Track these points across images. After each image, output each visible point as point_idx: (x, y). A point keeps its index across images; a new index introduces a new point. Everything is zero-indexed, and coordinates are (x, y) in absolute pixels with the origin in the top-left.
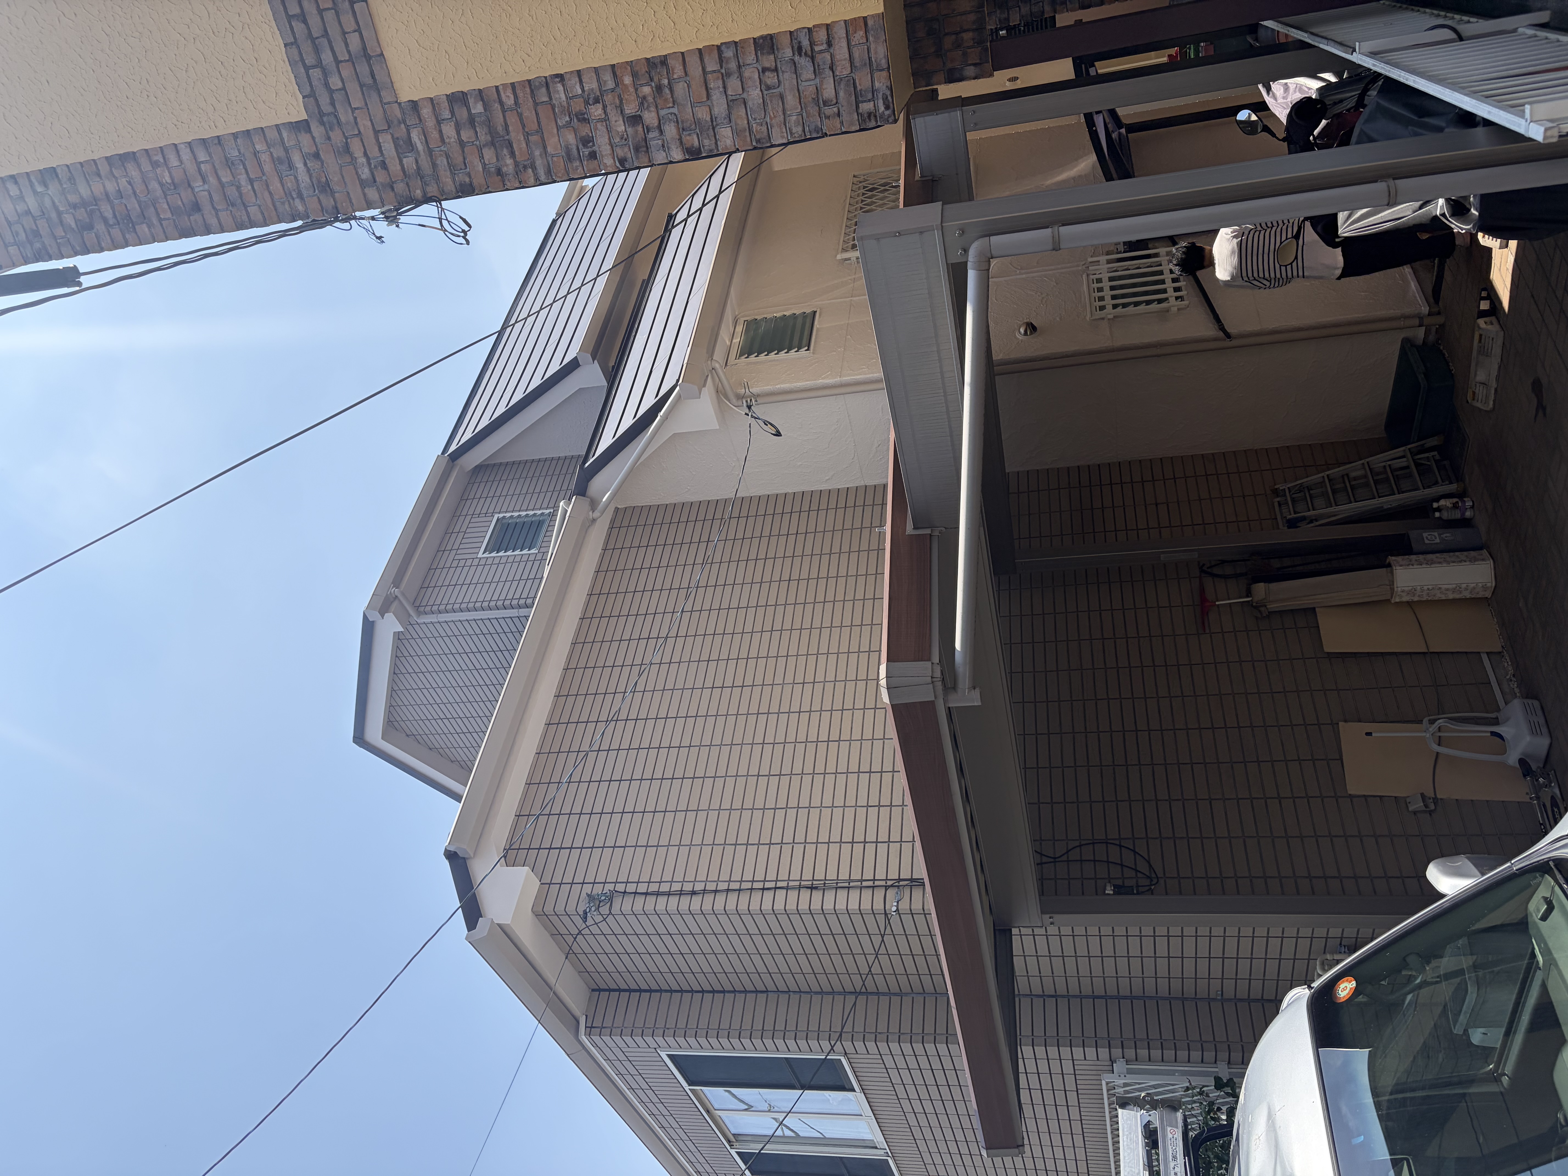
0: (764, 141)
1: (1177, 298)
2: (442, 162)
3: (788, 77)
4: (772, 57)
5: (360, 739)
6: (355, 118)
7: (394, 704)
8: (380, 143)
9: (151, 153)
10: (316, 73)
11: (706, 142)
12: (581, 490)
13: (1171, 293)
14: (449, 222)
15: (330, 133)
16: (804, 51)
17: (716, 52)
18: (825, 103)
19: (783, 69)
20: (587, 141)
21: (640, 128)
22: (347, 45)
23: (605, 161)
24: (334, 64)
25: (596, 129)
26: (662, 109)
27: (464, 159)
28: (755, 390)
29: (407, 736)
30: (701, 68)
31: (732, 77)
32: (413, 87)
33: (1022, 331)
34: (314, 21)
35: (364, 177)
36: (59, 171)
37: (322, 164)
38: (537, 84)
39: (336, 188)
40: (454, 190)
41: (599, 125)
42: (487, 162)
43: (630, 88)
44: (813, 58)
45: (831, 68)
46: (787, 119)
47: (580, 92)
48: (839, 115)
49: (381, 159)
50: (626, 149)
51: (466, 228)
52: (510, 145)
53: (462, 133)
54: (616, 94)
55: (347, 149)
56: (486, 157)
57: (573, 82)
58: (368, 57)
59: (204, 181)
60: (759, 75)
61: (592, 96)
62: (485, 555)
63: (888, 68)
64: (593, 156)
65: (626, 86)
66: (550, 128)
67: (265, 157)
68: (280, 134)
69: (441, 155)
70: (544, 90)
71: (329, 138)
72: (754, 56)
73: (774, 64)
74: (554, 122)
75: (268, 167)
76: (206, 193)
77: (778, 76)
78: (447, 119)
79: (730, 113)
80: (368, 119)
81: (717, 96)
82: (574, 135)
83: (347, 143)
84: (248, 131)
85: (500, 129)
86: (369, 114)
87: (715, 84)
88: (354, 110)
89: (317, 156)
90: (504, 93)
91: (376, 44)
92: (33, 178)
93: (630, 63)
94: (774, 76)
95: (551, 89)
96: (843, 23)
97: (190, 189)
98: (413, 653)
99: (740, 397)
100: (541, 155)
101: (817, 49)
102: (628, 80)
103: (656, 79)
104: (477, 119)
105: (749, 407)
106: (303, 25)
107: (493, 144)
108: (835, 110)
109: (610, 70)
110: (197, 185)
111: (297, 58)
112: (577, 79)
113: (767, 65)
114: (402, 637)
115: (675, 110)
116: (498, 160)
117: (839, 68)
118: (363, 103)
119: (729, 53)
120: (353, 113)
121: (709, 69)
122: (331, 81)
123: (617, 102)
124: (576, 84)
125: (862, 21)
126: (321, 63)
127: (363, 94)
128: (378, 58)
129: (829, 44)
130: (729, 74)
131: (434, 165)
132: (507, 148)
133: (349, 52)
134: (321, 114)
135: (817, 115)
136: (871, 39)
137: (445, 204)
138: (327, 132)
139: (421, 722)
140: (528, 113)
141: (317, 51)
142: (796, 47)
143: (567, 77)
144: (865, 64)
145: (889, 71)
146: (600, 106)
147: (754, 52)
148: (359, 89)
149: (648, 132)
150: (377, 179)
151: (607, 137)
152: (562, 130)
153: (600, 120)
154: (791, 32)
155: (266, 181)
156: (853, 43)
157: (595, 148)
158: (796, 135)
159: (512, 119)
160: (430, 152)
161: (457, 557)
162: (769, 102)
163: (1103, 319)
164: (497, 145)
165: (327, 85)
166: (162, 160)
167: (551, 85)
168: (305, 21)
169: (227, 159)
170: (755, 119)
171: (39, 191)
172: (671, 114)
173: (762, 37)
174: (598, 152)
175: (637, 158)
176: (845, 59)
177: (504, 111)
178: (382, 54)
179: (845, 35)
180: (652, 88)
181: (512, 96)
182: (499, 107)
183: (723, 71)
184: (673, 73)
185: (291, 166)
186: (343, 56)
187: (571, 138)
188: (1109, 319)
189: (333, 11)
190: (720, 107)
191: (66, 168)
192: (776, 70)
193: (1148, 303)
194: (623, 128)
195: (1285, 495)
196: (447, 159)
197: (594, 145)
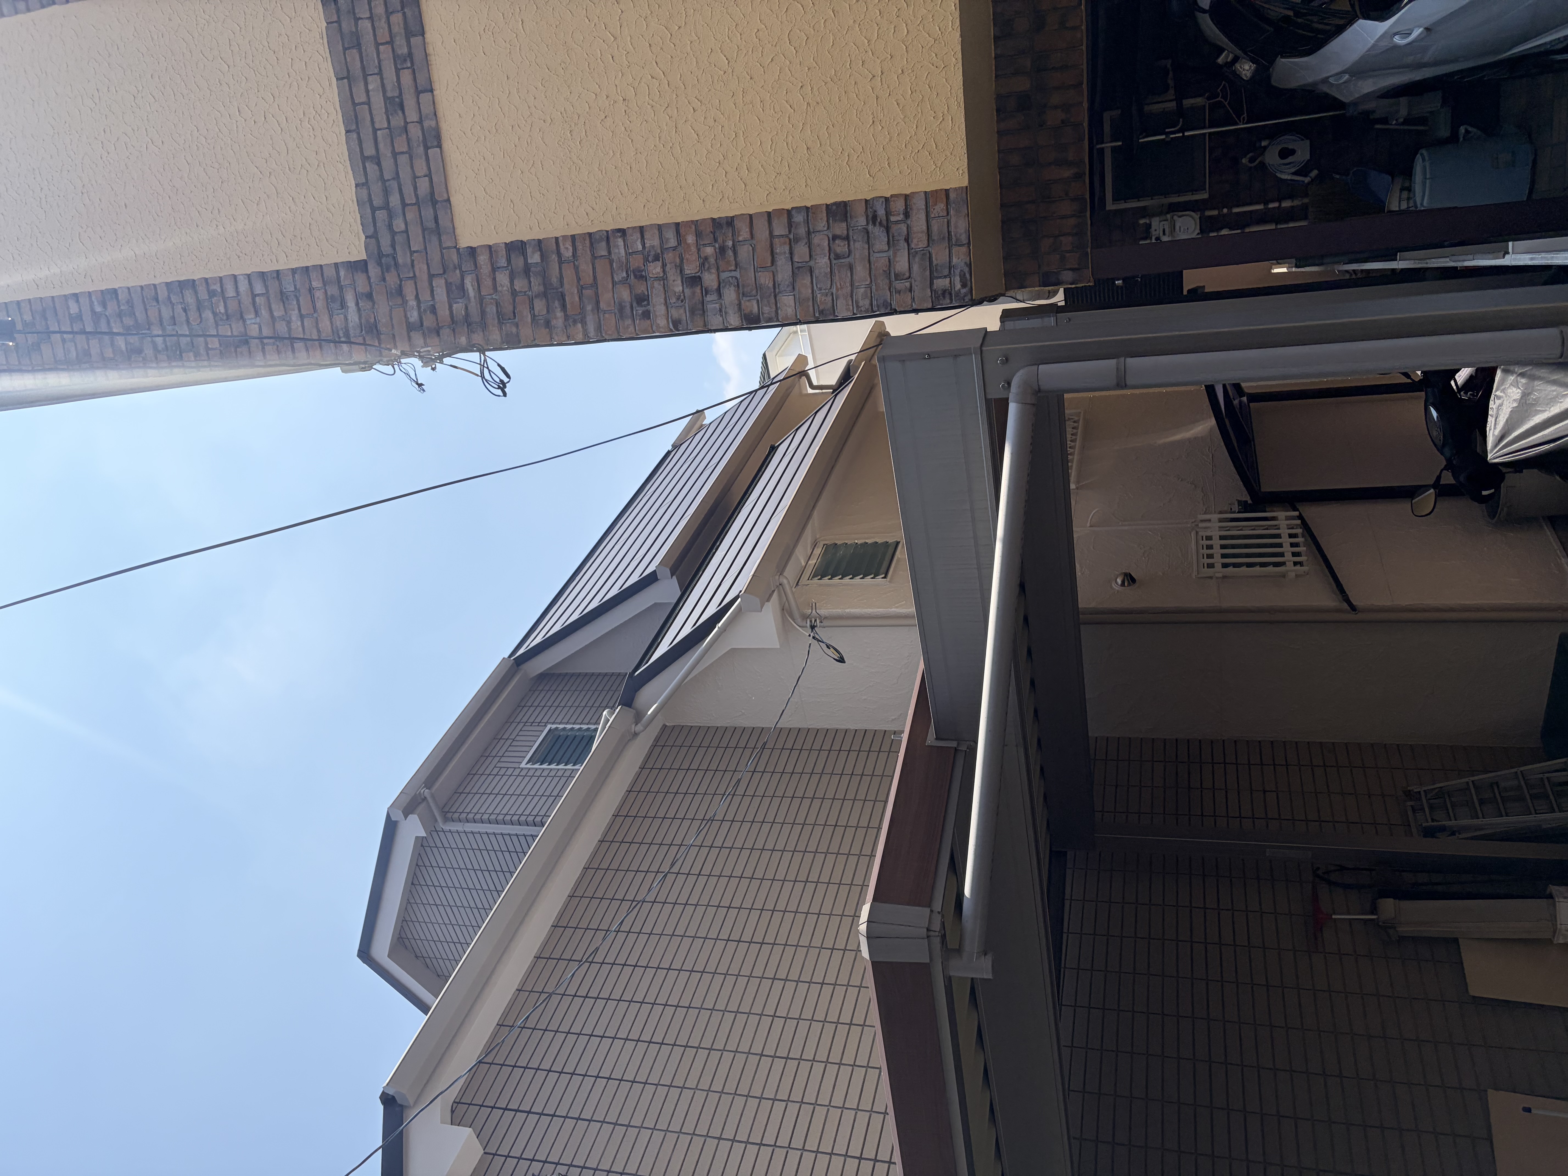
0: (828, 312)
1: (1295, 564)
2: (491, 310)
3: (859, 247)
4: (844, 225)
5: (365, 954)
6: (413, 261)
7: (408, 919)
8: (433, 287)
9: (209, 281)
10: (381, 215)
11: (766, 309)
12: (628, 701)
13: (1288, 557)
14: (489, 371)
15: (386, 274)
16: (879, 220)
17: (786, 215)
18: (898, 277)
19: (855, 238)
20: (642, 299)
21: (698, 290)
22: (415, 188)
23: (659, 322)
24: (400, 206)
25: (653, 287)
26: (723, 271)
27: (514, 308)
28: (823, 612)
29: (417, 957)
30: (768, 232)
31: (800, 243)
32: (473, 234)
33: (1119, 581)
34: (387, 163)
35: (412, 320)
36: (119, 292)
37: (374, 305)
38: (598, 237)
39: (383, 330)
40: (499, 340)
41: (656, 284)
42: (536, 314)
43: (692, 248)
44: (888, 230)
45: (907, 240)
46: (855, 291)
47: (640, 247)
48: (910, 290)
49: (431, 303)
50: (682, 311)
51: (506, 380)
52: (563, 297)
53: (516, 282)
54: (677, 253)
55: (400, 291)
56: (537, 309)
57: (635, 237)
58: (434, 202)
59: (257, 313)
60: (829, 244)
61: (653, 253)
62: (529, 766)
63: (969, 243)
64: (646, 315)
65: (688, 245)
66: (605, 282)
67: (319, 294)
68: (338, 272)
69: (491, 303)
70: (604, 244)
71: (384, 280)
72: (825, 223)
73: (845, 232)
74: (610, 278)
75: (320, 304)
76: (256, 326)
77: (849, 245)
78: (503, 267)
79: (794, 281)
80: (425, 262)
81: (783, 264)
82: (629, 291)
83: (400, 286)
84: (307, 268)
85: (555, 281)
86: (427, 257)
87: (781, 249)
88: (412, 253)
89: (369, 296)
90: (564, 245)
91: (445, 190)
92: (94, 298)
93: (695, 223)
94: (845, 245)
95: (611, 244)
96: (923, 195)
97: (241, 322)
98: (434, 864)
99: (805, 617)
100: (592, 310)
101: (893, 219)
102: (691, 239)
103: (720, 240)
104: (532, 269)
105: (813, 627)
106: (376, 167)
107: (544, 295)
108: (908, 284)
109: (673, 229)
110: (250, 317)
111: (366, 198)
112: (639, 235)
113: (838, 232)
114: (425, 844)
115: (737, 274)
116: (548, 311)
117: (915, 241)
118: (423, 247)
119: (799, 218)
120: (411, 255)
121: (776, 233)
122: (395, 223)
123: (678, 260)
124: (637, 239)
125: (944, 192)
126: (388, 204)
127: (424, 237)
128: (444, 204)
129: (907, 215)
130: (797, 240)
131: (483, 313)
132: (559, 300)
133: (417, 196)
134: (380, 255)
135: (887, 288)
136: (952, 212)
137: (487, 353)
138: (383, 273)
139: (432, 943)
140: (585, 267)
141: (386, 192)
142: (870, 216)
143: (629, 232)
144: (944, 238)
145: (969, 247)
146: (659, 264)
147: (825, 219)
148: (420, 232)
149: (706, 294)
150: (425, 324)
151: (663, 296)
152: (617, 286)
153: (657, 279)
154: (866, 201)
155: (317, 318)
156: (933, 216)
157: (650, 308)
158: (863, 309)
159: (569, 273)
160: (481, 299)
161: (499, 765)
162: (837, 272)
163: (1211, 578)
164: (549, 296)
165: (390, 226)
166: (219, 290)
167: (611, 239)
168: (379, 164)
169: (281, 292)
170: (820, 289)
171: (97, 310)
172: (732, 277)
173: (835, 204)
174: (652, 311)
175: (692, 321)
176: (922, 232)
177: (560, 262)
178: (448, 200)
179: (924, 207)
180: (715, 250)
181: (571, 248)
182: (556, 259)
183: (791, 236)
184: (739, 235)
185: (343, 305)
186: (410, 199)
187: (625, 295)
188: (1217, 578)
189: (407, 155)
190: (784, 272)
191: (127, 290)
192: (847, 238)
193: (1263, 565)
194: (681, 288)
195: (1420, 799)
196: (497, 306)
197: (648, 304)
